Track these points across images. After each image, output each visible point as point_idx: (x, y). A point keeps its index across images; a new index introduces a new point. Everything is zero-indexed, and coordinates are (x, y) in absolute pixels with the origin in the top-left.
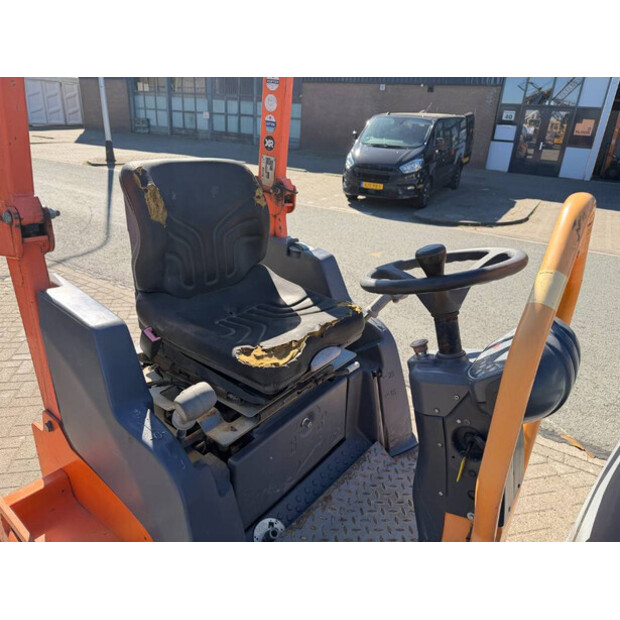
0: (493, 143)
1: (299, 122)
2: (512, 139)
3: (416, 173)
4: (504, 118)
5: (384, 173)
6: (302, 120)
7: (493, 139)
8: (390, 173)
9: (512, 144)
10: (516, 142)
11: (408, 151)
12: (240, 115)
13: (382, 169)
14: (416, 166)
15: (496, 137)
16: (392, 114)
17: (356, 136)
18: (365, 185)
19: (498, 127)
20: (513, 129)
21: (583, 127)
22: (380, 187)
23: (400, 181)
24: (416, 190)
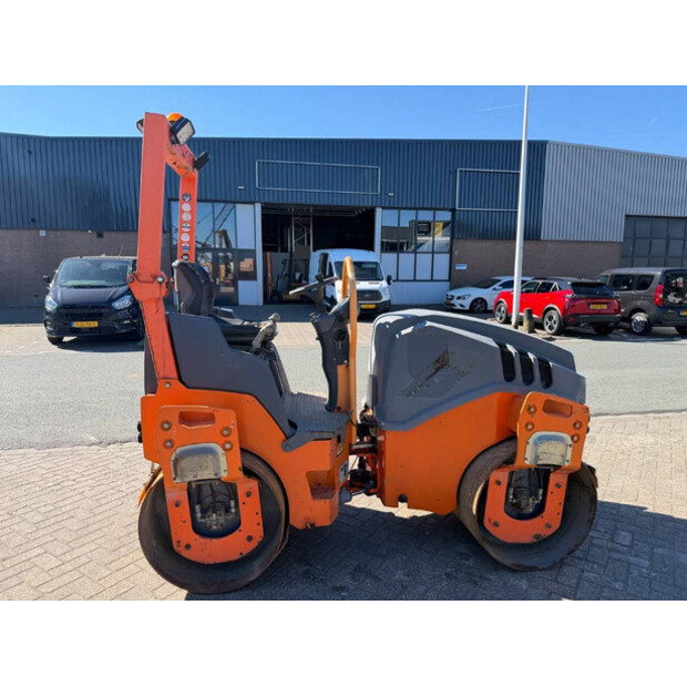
3: (129, 308)
5: (95, 311)
8: (103, 311)
11: (114, 290)
13: (93, 307)
14: (127, 302)
16: (84, 258)
17: (49, 280)
18: (76, 324)
21: (246, 265)
22: (95, 324)
23: (113, 317)
24: (132, 324)
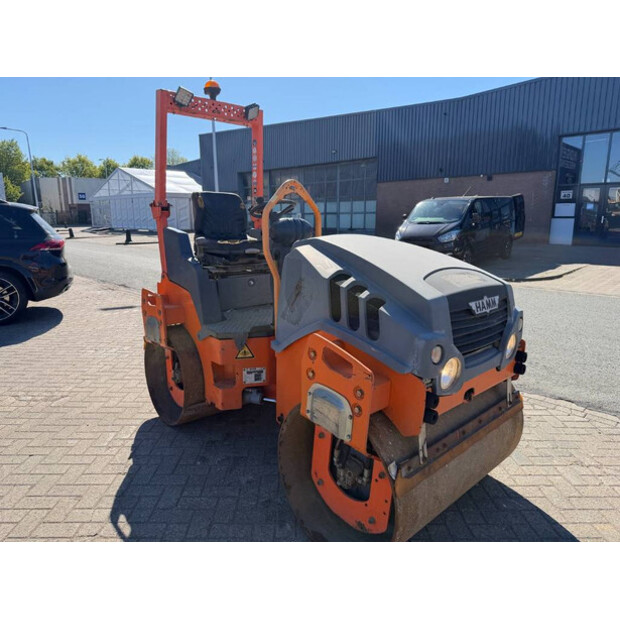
0: (554, 220)
1: (374, 215)
2: (573, 215)
3: (454, 242)
4: (562, 197)
6: (377, 213)
7: (553, 216)
9: (573, 220)
10: (577, 217)
11: (445, 225)
12: (325, 213)
14: (453, 236)
15: (556, 215)
16: (436, 199)
17: (405, 218)
19: (558, 205)
20: (573, 206)
